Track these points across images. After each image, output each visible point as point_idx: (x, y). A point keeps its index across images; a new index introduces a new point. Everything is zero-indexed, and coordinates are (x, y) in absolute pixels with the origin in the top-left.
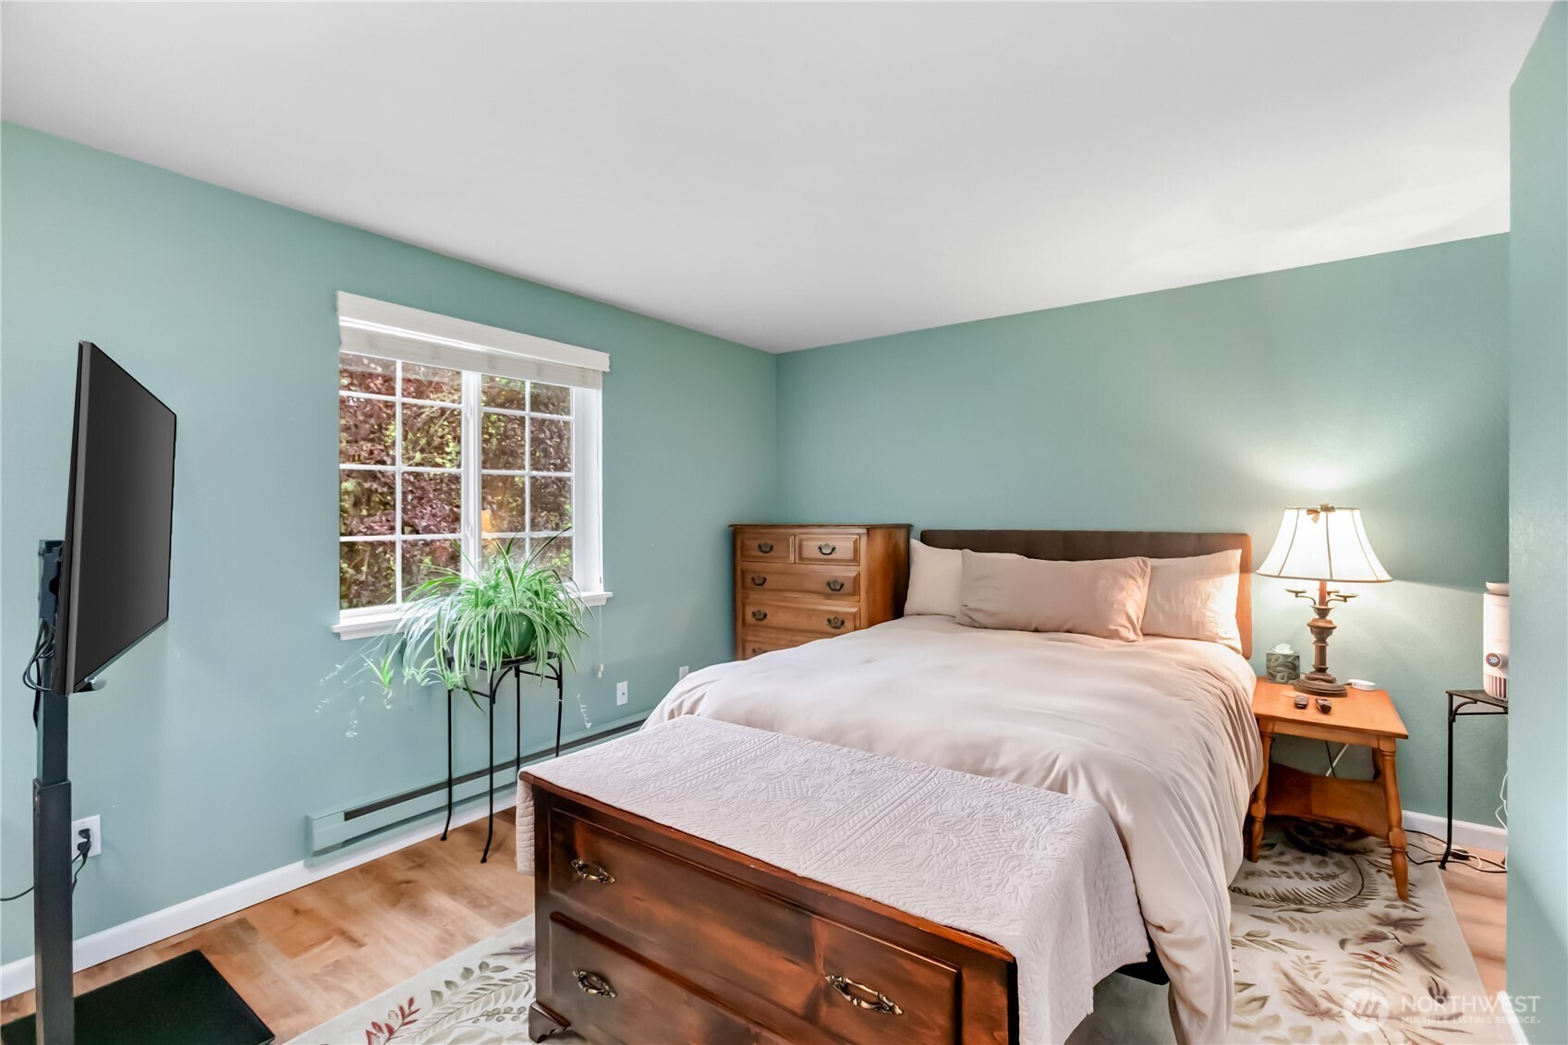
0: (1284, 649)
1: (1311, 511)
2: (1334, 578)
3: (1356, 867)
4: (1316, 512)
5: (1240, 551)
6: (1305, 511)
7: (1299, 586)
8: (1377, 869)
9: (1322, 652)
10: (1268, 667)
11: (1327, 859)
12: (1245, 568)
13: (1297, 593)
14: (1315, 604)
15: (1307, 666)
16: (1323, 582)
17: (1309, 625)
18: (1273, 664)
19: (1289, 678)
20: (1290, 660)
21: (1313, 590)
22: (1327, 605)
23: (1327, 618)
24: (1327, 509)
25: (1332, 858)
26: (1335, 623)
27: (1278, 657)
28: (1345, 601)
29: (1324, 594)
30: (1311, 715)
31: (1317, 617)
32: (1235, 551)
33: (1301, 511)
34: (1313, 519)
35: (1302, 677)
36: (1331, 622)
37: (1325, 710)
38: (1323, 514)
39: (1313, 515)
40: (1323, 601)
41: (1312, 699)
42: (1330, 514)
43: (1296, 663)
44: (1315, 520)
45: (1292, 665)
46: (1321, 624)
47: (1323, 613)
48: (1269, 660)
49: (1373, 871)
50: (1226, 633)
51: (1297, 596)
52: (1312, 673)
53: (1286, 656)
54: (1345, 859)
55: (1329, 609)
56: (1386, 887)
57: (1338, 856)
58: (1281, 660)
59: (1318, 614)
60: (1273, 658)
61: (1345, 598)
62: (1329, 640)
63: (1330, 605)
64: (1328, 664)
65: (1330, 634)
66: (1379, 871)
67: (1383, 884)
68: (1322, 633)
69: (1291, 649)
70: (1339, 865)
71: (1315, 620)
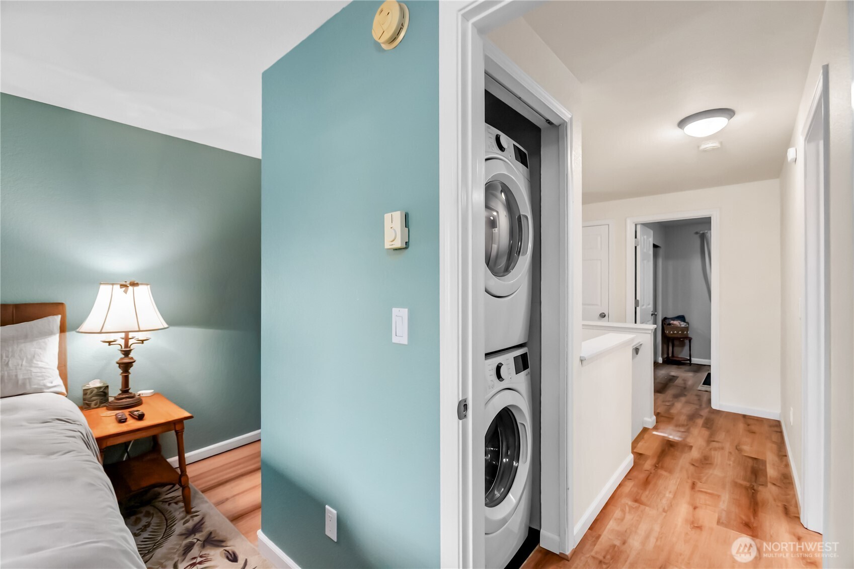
0: (96, 384)
1: (122, 286)
2: (141, 329)
3: (157, 510)
4: (126, 286)
5: (60, 316)
6: (119, 286)
7: (111, 337)
8: (168, 503)
9: (126, 380)
10: (84, 400)
11: (139, 516)
12: (63, 329)
13: (110, 343)
14: (122, 348)
15: (114, 392)
16: (127, 333)
17: (117, 363)
18: (88, 396)
19: (101, 403)
20: (102, 390)
21: (119, 339)
22: (130, 347)
23: (130, 356)
24: (134, 284)
25: (141, 512)
26: (135, 358)
27: (92, 390)
28: (143, 343)
29: (127, 340)
30: (133, 424)
31: (123, 356)
32: (55, 317)
33: (115, 286)
34: (124, 291)
35: (111, 399)
36: (132, 358)
37: (141, 417)
38: (131, 288)
39: (124, 289)
40: (126, 345)
41: (126, 413)
42: (136, 288)
43: (106, 391)
44: (126, 292)
45: (103, 393)
46: (126, 360)
47: (127, 353)
48: (85, 394)
49: (166, 506)
50: (52, 383)
51: (110, 345)
52: (119, 394)
53: (100, 388)
54: (149, 508)
55: (131, 350)
56: (177, 511)
57: (144, 509)
58: (96, 391)
59: (124, 354)
60: (89, 392)
61: (143, 341)
62: (131, 370)
63: (132, 347)
64: (130, 386)
65: (132, 366)
66: (169, 504)
67: (175, 511)
68: (126, 367)
69: (101, 382)
70: (148, 514)
71: (122, 359)
